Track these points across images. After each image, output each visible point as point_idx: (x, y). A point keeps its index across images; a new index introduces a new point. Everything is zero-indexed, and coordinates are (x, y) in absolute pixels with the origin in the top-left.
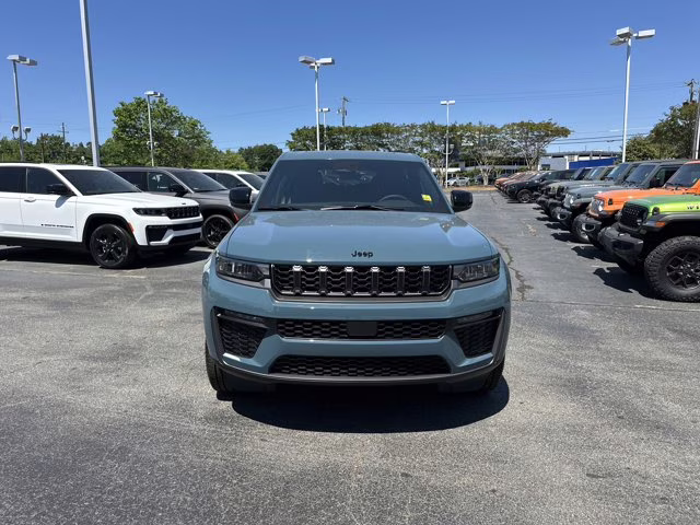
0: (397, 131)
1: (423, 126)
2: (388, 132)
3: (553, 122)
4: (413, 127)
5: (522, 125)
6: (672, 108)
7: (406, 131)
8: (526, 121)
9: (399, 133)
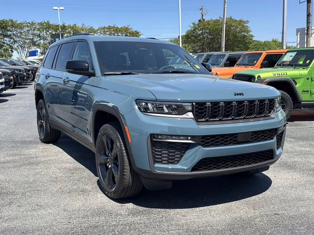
0: (20, 26)
1: (41, 24)
2: (13, 26)
3: (130, 27)
4: (33, 24)
5: (110, 28)
6: (193, 24)
7: (28, 26)
8: (112, 25)
9: (22, 28)
